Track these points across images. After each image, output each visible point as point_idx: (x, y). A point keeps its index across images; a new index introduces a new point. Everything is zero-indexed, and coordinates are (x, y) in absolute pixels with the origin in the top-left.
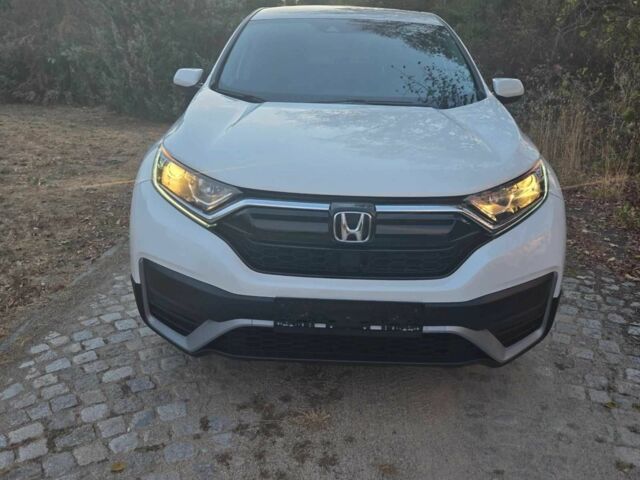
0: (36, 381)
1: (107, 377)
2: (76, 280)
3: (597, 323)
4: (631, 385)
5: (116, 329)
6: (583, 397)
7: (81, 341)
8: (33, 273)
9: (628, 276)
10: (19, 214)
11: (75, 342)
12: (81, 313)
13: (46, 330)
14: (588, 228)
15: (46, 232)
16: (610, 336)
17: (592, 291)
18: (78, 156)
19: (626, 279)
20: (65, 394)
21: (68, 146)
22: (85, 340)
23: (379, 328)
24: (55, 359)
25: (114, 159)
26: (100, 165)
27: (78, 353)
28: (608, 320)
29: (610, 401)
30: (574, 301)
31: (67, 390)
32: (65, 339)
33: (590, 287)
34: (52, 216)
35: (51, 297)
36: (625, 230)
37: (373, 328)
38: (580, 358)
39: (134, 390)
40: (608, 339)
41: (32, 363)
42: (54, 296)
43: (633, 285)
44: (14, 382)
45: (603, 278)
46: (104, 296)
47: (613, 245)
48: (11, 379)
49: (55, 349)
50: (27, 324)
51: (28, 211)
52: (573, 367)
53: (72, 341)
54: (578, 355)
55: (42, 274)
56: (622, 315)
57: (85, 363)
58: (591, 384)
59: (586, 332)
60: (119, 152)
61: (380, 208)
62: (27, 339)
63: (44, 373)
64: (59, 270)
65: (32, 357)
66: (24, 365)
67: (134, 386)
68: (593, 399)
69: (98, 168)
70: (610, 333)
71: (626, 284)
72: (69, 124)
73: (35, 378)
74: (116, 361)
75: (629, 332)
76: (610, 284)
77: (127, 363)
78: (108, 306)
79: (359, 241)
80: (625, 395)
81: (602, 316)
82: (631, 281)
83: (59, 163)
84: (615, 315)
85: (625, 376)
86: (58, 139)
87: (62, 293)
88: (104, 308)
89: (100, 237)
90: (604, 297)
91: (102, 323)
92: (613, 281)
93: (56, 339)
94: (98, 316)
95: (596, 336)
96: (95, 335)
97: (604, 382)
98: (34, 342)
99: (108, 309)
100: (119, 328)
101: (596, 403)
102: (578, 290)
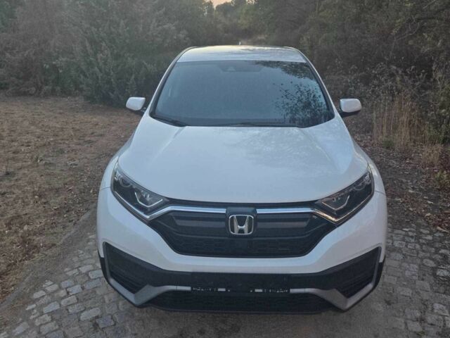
0: (37, 320)
1: (84, 316)
2: (64, 238)
3: (416, 267)
4: (436, 317)
5: (89, 278)
6: (403, 327)
7: (66, 288)
8: (35, 234)
9: (439, 228)
10: (26, 186)
11: (63, 289)
12: (67, 265)
13: (44, 280)
14: (413, 188)
15: (43, 200)
16: (424, 277)
17: (413, 240)
18: (65, 137)
19: (438, 230)
20: (56, 330)
21: (58, 130)
22: (69, 287)
23: (261, 291)
24: (49, 303)
25: (89, 139)
26: (79, 144)
27: (65, 297)
28: (423, 264)
29: (421, 330)
30: (400, 249)
31: (57, 327)
32: (56, 287)
33: (412, 237)
34: (47, 186)
35: (46, 253)
36: (439, 190)
37: (257, 291)
38: (403, 295)
39: (101, 326)
40: (423, 280)
41: (34, 306)
42: (49, 253)
43: (442, 235)
44: (22, 321)
45: (422, 230)
46: (81, 252)
47: (429, 202)
48: (20, 319)
49: (49, 294)
50: (31, 275)
51: (31, 183)
52: (397, 302)
53: (60, 288)
54: (402, 293)
55: (40, 234)
56: (433, 260)
57: (70, 305)
58: (409, 317)
59: (407, 273)
60: (92, 133)
61: (259, 211)
62: (31, 287)
63: (42, 314)
64: (52, 231)
65: (34, 301)
66: (29, 308)
67: (101, 323)
68: (410, 328)
69: (78, 147)
70: (424, 275)
71: (437, 235)
72: (58, 111)
73: (36, 318)
74: (89, 304)
75: (437, 274)
76: (426, 235)
77: (97, 305)
78: (85, 259)
79: (246, 233)
80: (432, 324)
81: (419, 261)
82: (441, 232)
83: (52, 144)
84: (428, 260)
85: (433, 309)
86: (51, 124)
87: (54, 249)
88: (81, 261)
89: (79, 203)
90: (421, 245)
91: (80, 273)
92: (428, 232)
93: (50, 286)
94: (77, 268)
95: (414, 277)
96: (76, 283)
97: (418, 315)
98: (35, 290)
99: (84, 262)
100: (92, 277)
101: (412, 331)
102: (403, 240)
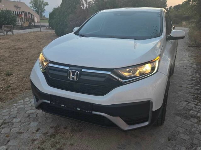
0: (13, 109)
1: (28, 112)
13: (27, 97)
20: (15, 114)
24: (21, 105)
27: (28, 104)
32: (28, 100)
37: (77, 109)
48: (8, 108)
49: (24, 102)
57: (27, 107)
61: (83, 70)
63: (16, 108)
65: (17, 103)
66: (14, 105)
67: (31, 115)
79: (75, 80)
